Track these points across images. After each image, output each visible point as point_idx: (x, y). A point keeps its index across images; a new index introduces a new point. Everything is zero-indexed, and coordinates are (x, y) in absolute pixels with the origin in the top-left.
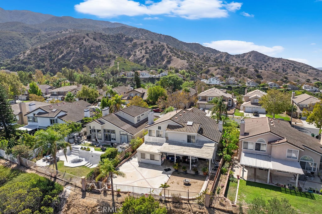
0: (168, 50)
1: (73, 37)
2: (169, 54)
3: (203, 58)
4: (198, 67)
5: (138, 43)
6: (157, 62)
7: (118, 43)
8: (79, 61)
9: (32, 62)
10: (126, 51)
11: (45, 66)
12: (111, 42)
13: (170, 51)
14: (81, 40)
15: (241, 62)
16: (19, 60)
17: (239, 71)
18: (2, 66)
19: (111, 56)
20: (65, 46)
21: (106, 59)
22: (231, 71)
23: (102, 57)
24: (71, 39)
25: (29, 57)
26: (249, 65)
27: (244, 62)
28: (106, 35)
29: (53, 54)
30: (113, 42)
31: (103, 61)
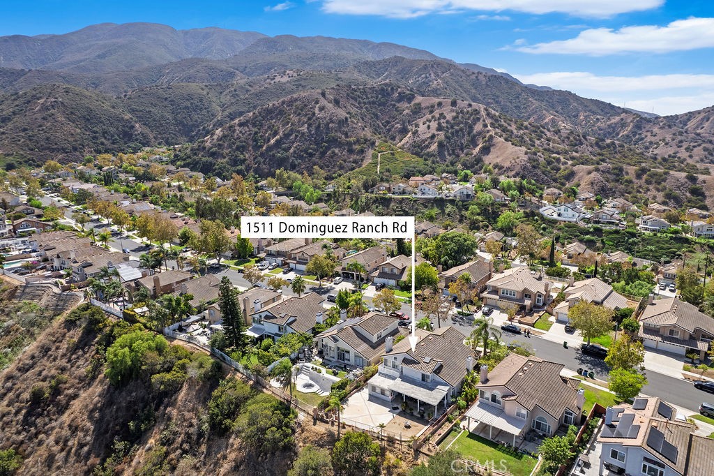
0: (488, 121)
1: (296, 100)
2: (488, 131)
3: (569, 138)
4: (549, 163)
5: (423, 105)
6: (462, 149)
7: (384, 104)
8: (306, 151)
9: (226, 151)
10: (398, 123)
11: (245, 160)
12: (369, 103)
13: (492, 125)
14: (311, 108)
15: (673, 140)
16: (204, 148)
17: (645, 176)
18: (179, 160)
19: (366, 140)
20: (282, 119)
21: (357, 147)
22: (626, 177)
23: (350, 144)
24: (292, 105)
25: (220, 143)
26: (694, 147)
27: (683, 138)
28: (359, 89)
29: (261, 136)
30: (374, 103)
31: (351, 151)
